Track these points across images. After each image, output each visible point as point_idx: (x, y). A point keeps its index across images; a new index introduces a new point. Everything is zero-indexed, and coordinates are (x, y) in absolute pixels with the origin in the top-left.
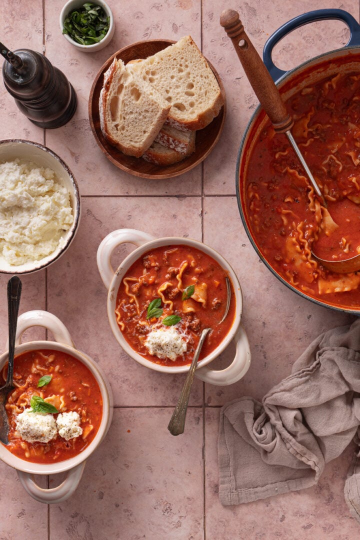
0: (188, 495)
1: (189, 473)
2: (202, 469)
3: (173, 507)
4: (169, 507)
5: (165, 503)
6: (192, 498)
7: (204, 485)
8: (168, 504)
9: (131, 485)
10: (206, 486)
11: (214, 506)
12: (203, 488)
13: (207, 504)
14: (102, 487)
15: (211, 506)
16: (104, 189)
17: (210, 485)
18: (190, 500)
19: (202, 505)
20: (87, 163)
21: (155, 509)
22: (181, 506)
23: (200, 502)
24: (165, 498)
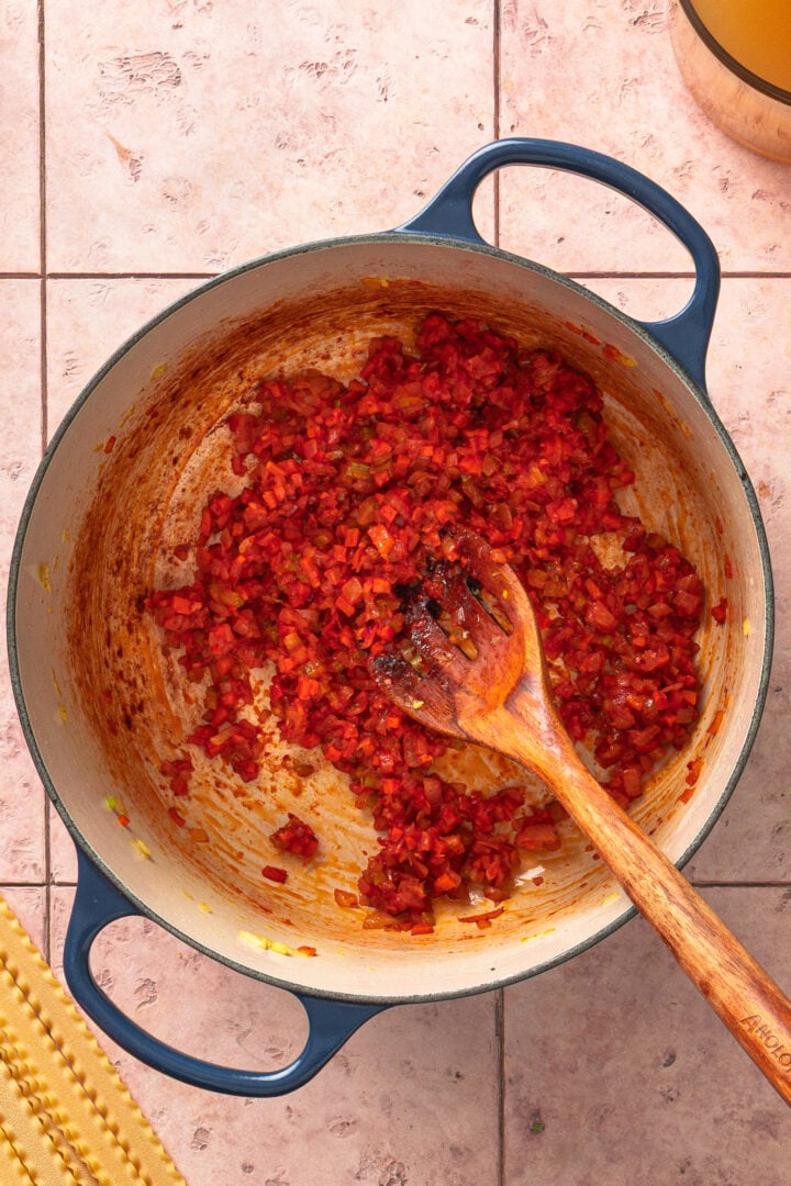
0: (454, 1139)
1: (458, 1076)
2: (494, 1067)
3: (408, 1174)
4: (398, 1175)
5: (388, 1163)
6: (467, 1149)
7: (501, 1109)
8: (396, 1166)
9: (288, 1108)
10: (506, 1113)
11: (528, 1171)
12: (496, 1120)
13: (509, 1166)
14: (207, 1116)
15: (519, 1172)
16: (213, 256)
17: (516, 1110)
18: (461, 1154)
19: (494, 1170)
20: (165, 181)
21: (358, 1178)
22: (433, 1173)
23: (488, 1159)
24: (388, 1146)
